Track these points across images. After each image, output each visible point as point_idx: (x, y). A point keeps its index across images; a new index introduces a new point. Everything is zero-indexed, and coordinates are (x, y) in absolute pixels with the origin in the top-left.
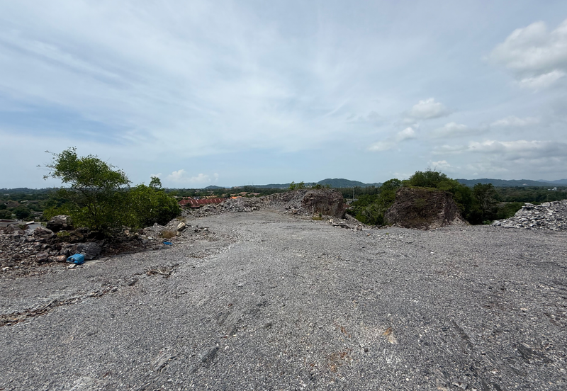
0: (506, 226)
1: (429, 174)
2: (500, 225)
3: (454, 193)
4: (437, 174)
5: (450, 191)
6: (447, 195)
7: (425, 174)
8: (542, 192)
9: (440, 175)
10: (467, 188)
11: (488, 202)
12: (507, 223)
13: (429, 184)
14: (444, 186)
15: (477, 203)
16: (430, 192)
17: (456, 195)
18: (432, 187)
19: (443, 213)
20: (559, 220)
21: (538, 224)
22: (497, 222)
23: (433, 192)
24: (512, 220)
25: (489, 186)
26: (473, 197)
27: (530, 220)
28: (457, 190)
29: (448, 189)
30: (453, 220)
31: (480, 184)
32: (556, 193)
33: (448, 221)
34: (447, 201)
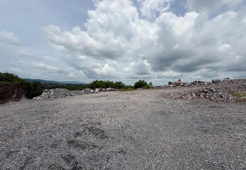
0: (38, 99)
1: (7, 74)
2: (35, 99)
3: (22, 85)
4: (12, 75)
5: (20, 84)
6: (18, 86)
7: (4, 74)
8: (58, 85)
9: (14, 75)
10: (29, 83)
11: (38, 89)
12: (38, 98)
13: (6, 80)
14: (16, 82)
15: (34, 90)
16: (7, 85)
17: (24, 86)
18: (8, 81)
19: (15, 95)
20: (54, 95)
21: (48, 97)
22: (34, 98)
23: (9, 84)
24: (40, 96)
25: (39, 83)
26: (32, 87)
27: (46, 96)
28: (24, 84)
29: (18, 83)
30: (21, 99)
31: (35, 82)
32: (62, 86)
33: (18, 100)
34: (18, 89)
